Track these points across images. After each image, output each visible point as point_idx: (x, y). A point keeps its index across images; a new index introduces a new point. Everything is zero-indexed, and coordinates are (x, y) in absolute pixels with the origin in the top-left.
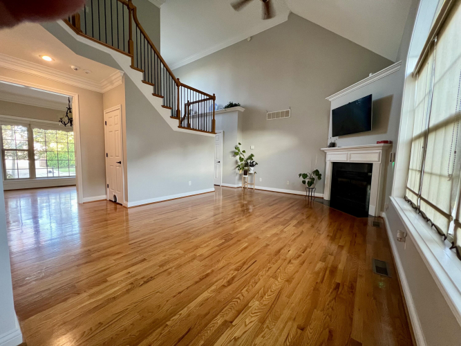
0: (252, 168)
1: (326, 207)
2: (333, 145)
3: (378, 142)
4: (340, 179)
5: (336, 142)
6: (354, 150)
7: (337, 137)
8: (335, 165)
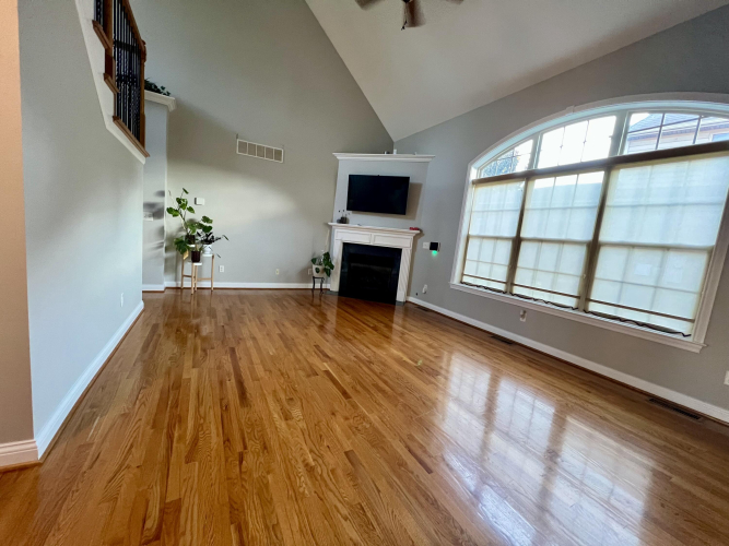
0: (208, 248)
1: (335, 299)
2: (343, 221)
3: (411, 229)
4: (353, 264)
5: (348, 217)
6: (372, 231)
7: (350, 212)
8: (348, 247)
